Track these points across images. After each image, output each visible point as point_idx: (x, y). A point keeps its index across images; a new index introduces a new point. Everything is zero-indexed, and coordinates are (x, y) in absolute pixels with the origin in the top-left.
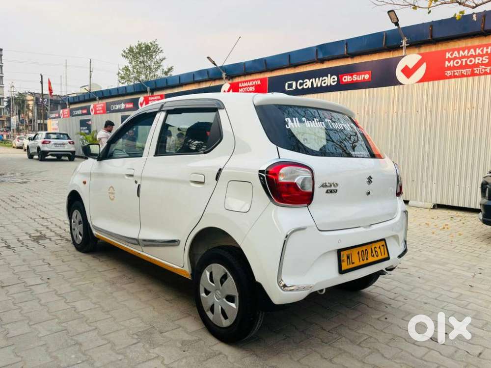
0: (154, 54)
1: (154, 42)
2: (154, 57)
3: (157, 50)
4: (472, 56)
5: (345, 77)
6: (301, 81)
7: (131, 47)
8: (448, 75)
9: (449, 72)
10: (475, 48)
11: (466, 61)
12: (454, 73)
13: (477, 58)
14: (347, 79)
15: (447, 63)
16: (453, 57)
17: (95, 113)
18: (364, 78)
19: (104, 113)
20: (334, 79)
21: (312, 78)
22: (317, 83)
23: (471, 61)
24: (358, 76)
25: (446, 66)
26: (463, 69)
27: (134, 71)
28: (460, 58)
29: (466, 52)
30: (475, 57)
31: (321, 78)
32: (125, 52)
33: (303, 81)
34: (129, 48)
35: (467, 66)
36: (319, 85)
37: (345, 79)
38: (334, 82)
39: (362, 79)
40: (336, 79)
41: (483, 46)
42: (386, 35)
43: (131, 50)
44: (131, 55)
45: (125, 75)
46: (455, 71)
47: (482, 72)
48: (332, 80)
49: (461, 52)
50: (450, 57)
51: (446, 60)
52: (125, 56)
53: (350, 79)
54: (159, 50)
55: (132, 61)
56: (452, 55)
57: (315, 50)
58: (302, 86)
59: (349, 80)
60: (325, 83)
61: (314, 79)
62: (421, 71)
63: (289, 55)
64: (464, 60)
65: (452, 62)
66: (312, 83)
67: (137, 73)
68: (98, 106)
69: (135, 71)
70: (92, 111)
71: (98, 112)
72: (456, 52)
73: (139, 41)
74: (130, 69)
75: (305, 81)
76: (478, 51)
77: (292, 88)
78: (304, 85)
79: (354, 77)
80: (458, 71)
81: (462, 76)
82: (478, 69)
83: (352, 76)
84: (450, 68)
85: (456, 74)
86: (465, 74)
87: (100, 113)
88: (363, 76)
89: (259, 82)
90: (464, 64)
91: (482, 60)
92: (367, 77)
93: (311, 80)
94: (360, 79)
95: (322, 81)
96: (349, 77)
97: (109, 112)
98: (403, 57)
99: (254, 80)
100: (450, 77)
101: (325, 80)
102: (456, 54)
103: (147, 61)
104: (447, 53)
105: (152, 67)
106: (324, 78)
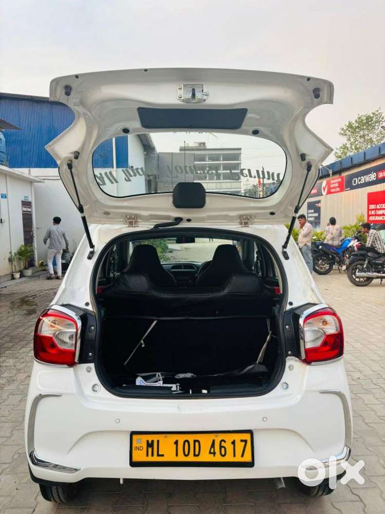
0: (377, 124)
1: (378, 111)
2: (376, 127)
3: (381, 119)
7: (350, 123)
17: (329, 192)
19: (342, 190)
27: (351, 148)
32: (343, 129)
34: (348, 124)
43: (350, 126)
44: (349, 131)
45: (342, 153)
52: (342, 134)
54: (383, 118)
55: (350, 138)
67: (355, 149)
68: (332, 182)
69: (353, 147)
70: (324, 189)
71: (332, 190)
73: (359, 115)
74: (349, 146)
87: (336, 192)
97: (349, 189)
103: (368, 134)
105: (375, 140)
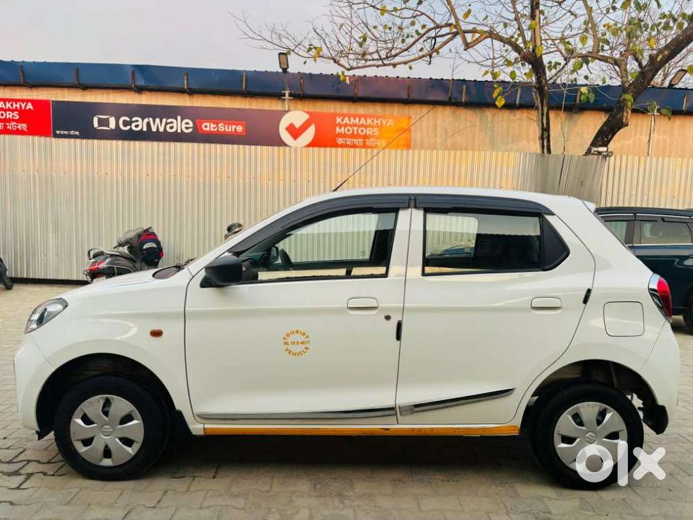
4: (363, 125)
5: (205, 124)
6: (128, 119)
8: (340, 143)
9: (340, 140)
10: (366, 117)
11: (357, 130)
12: (346, 141)
13: (368, 129)
14: (208, 127)
15: (338, 129)
16: (344, 123)
18: (235, 129)
20: (187, 123)
21: (148, 117)
22: (158, 125)
23: (362, 131)
24: (226, 126)
25: (337, 132)
26: (355, 138)
28: (351, 126)
29: (357, 120)
30: (366, 127)
31: (164, 120)
33: (131, 118)
35: (358, 136)
36: (161, 129)
37: (206, 127)
38: (187, 128)
39: (233, 130)
40: (191, 125)
41: (373, 116)
42: (246, 77)
46: (347, 140)
47: (373, 144)
48: (184, 126)
49: (352, 119)
50: (341, 122)
51: (337, 125)
53: (214, 128)
56: (343, 120)
57: (131, 72)
58: (128, 128)
59: (212, 129)
60: (172, 128)
61: (151, 119)
62: (309, 134)
63: (77, 68)
64: (355, 129)
65: (343, 129)
66: (148, 124)
72: (346, 118)
75: (134, 119)
76: (369, 121)
77: (108, 127)
78: (133, 125)
79: (219, 125)
80: (350, 140)
81: (354, 146)
83: (217, 124)
84: (341, 135)
85: (347, 143)
86: (357, 144)
88: (234, 127)
89: (30, 106)
90: (355, 132)
91: (373, 132)
92: (240, 129)
93: (146, 120)
94: (230, 130)
95: (167, 124)
96: (212, 125)
98: (287, 112)
99: (16, 101)
100: (342, 146)
101: (172, 123)
102: (346, 120)
104: (337, 118)
106: (169, 120)
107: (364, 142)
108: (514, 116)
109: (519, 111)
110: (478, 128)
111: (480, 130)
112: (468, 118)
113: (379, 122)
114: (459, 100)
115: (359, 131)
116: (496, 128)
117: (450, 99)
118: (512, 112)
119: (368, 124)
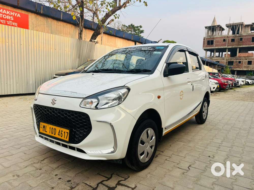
4: (5, 14)
10: (6, 10)
11: (2, 16)
23: (5, 17)
26: (1, 20)
29: (1, 10)
41: (11, 11)
47: (11, 24)
64: (1, 14)
76: (8, 13)
82: (9, 22)
86: (2, 22)
91: (10, 18)
107: (6, 22)
108: (58, 23)
109: (60, 22)
110: (46, 25)
111: (47, 26)
112: (42, 20)
113: (13, 14)
114: (40, 12)
115: (3, 17)
116: (52, 27)
117: (36, 10)
118: (58, 22)
119: (8, 14)
